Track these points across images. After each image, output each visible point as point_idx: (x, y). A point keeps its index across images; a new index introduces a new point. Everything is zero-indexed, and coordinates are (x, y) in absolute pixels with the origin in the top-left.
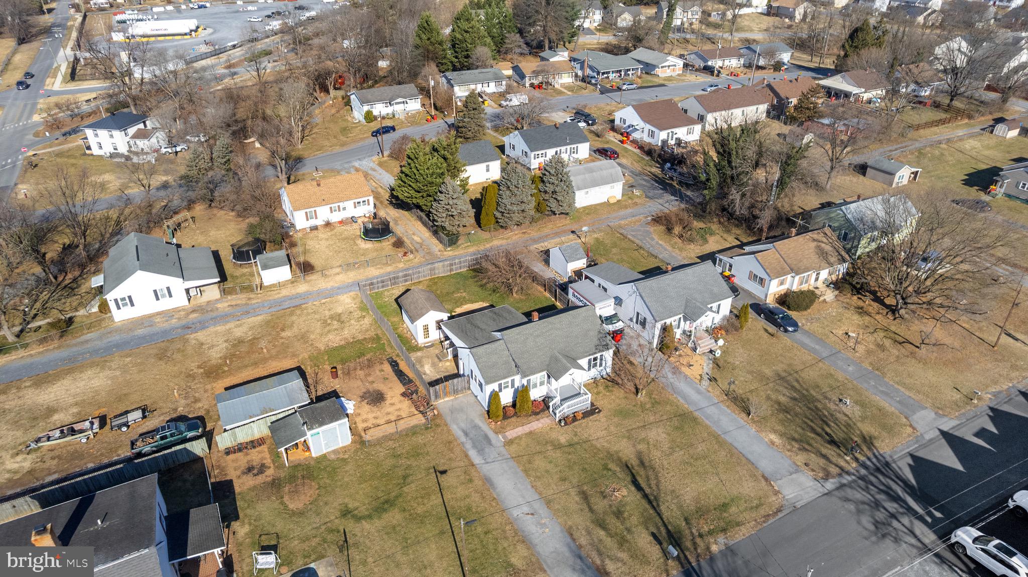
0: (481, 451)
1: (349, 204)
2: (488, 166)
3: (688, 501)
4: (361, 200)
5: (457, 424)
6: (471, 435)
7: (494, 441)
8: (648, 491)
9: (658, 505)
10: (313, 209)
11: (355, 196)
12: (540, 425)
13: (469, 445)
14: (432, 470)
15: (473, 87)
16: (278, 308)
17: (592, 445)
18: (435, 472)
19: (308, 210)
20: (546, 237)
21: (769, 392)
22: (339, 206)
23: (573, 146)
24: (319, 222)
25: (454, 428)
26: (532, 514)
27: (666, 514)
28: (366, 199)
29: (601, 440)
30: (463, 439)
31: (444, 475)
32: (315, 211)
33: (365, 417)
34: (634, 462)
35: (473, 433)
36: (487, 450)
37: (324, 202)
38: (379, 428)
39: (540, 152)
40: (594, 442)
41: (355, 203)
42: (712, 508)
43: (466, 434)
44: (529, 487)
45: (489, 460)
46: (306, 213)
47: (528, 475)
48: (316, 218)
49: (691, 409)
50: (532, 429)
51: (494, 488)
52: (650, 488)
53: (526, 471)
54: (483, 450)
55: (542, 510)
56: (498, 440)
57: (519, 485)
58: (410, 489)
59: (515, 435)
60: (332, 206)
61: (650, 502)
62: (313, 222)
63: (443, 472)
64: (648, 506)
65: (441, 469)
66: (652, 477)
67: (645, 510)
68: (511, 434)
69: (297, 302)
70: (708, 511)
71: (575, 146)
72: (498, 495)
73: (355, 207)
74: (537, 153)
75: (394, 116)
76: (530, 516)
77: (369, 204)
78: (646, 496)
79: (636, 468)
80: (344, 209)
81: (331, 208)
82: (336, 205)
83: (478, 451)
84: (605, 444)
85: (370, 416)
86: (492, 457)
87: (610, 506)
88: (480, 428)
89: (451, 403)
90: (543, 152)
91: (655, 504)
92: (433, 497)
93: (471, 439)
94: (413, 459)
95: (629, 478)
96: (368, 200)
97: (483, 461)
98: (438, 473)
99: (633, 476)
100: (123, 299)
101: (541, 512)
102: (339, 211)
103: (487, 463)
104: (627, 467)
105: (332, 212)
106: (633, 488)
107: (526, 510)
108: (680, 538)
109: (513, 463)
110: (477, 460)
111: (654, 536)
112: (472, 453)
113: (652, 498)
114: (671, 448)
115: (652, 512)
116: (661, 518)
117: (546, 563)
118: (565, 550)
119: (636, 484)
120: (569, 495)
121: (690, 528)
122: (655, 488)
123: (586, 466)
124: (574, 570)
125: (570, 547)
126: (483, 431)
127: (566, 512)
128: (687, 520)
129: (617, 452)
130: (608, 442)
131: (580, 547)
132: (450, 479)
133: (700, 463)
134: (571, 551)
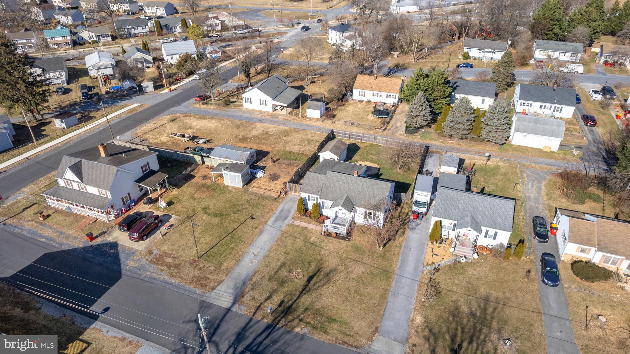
0: (276, 220)
1: (384, 94)
2: (484, 100)
3: (320, 304)
4: (391, 94)
6: (282, 213)
7: (286, 221)
8: (311, 285)
9: (305, 294)
10: (363, 91)
11: (388, 91)
12: (313, 228)
13: (275, 216)
14: (250, 215)
15: (551, 53)
16: (298, 127)
17: (320, 250)
19: (361, 90)
20: (468, 152)
21: (462, 299)
22: (378, 94)
23: (557, 106)
24: (365, 99)
25: (282, 206)
26: (255, 255)
27: (302, 299)
28: (394, 94)
29: (327, 252)
30: (278, 212)
31: (251, 219)
32: (364, 92)
33: (261, 182)
34: (326, 271)
35: (284, 212)
36: (279, 222)
37: (371, 89)
38: (259, 189)
39: (526, 102)
40: (323, 250)
41: (387, 95)
42: (326, 316)
43: (282, 211)
44: (270, 245)
45: (273, 226)
46: (360, 92)
47: (277, 241)
48: (364, 96)
49: (397, 272)
50: (308, 227)
51: (258, 237)
52: (314, 285)
53: (279, 239)
56: (289, 221)
57: (268, 242)
58: (234, 216)
59: (298, 224)
60: (375, 92)
61: (303, 290)
62: (362, 98)
63: (253, 218)
64: (300, 290)
66: (322, 282)
67: (296, 290)
69: (306, 128)
70: (322, 315)
71: (560, 106)
72: (255, 241)
73: (387, 97)
74: (523, 102)
75: (481, 60)
76: (253, 255)
77: (395, 98)
78: (306, 286)
79: (322, 273)
80: (381, 96)
81: (373, 93)
82: (377, 92)
84: (326, 254)
85: (263, 183)
86: (277, 225)
87: (286, 277)
89: (295, 196)
90: (530, 102)
91: (304, 292)
92: (236, 224)
93: (280, 214)
94: (251, 207)
95: (311, 274)
96: (395, 96)
98: (251, 217)
99: (315, 275)
100: (248, 99)
101: (259, 257)
102: (378, 96)
103: (271, 226)
104: (319, 269)
105: (373, 96)
106: (306, 278)
107: (256, 252)
108: (291, 312)
109: (279, 233)
110: (270, 223)
111: (282, 302)
112: (272, 219)
113: (308, 289)
114: (353, 279)
115: (298, 293)
116: (297, 299)
117: (232, 274)
118: (244, 276)
119: (310, 279)
120: (278, 260)
121: (302, 313)
122: (315, 287)
123: (303, 256)
124: (235, 285)
125: (247, 277)
126: (289, 214)
127: (267, 265)
128: (306, 310)
129: (326, 261)
130: (329, 255)
131: (250, 280)
132: (251, 223)
133: (355, 295)
134: (245, 278)
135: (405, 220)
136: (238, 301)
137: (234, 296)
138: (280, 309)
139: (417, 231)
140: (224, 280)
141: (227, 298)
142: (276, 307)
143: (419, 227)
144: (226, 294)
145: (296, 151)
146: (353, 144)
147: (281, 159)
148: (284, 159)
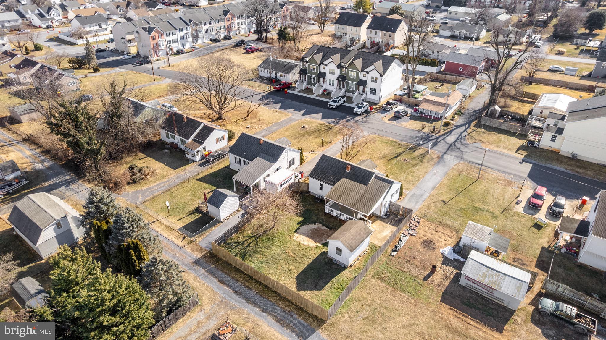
8: (396, 155)
9: (400, 152)
66: (389, 155)
78: (399, 155)
79: (387, 159)
85: (441, 240)
99: (392, 158)
106: (399, 158)
115: (404, 153)
119: (396, 158)
122: (393, 154)
129: (384, 163)
145: (398, 292)
146: (301, 290)
147: (421, 277)
148: (417, 277)
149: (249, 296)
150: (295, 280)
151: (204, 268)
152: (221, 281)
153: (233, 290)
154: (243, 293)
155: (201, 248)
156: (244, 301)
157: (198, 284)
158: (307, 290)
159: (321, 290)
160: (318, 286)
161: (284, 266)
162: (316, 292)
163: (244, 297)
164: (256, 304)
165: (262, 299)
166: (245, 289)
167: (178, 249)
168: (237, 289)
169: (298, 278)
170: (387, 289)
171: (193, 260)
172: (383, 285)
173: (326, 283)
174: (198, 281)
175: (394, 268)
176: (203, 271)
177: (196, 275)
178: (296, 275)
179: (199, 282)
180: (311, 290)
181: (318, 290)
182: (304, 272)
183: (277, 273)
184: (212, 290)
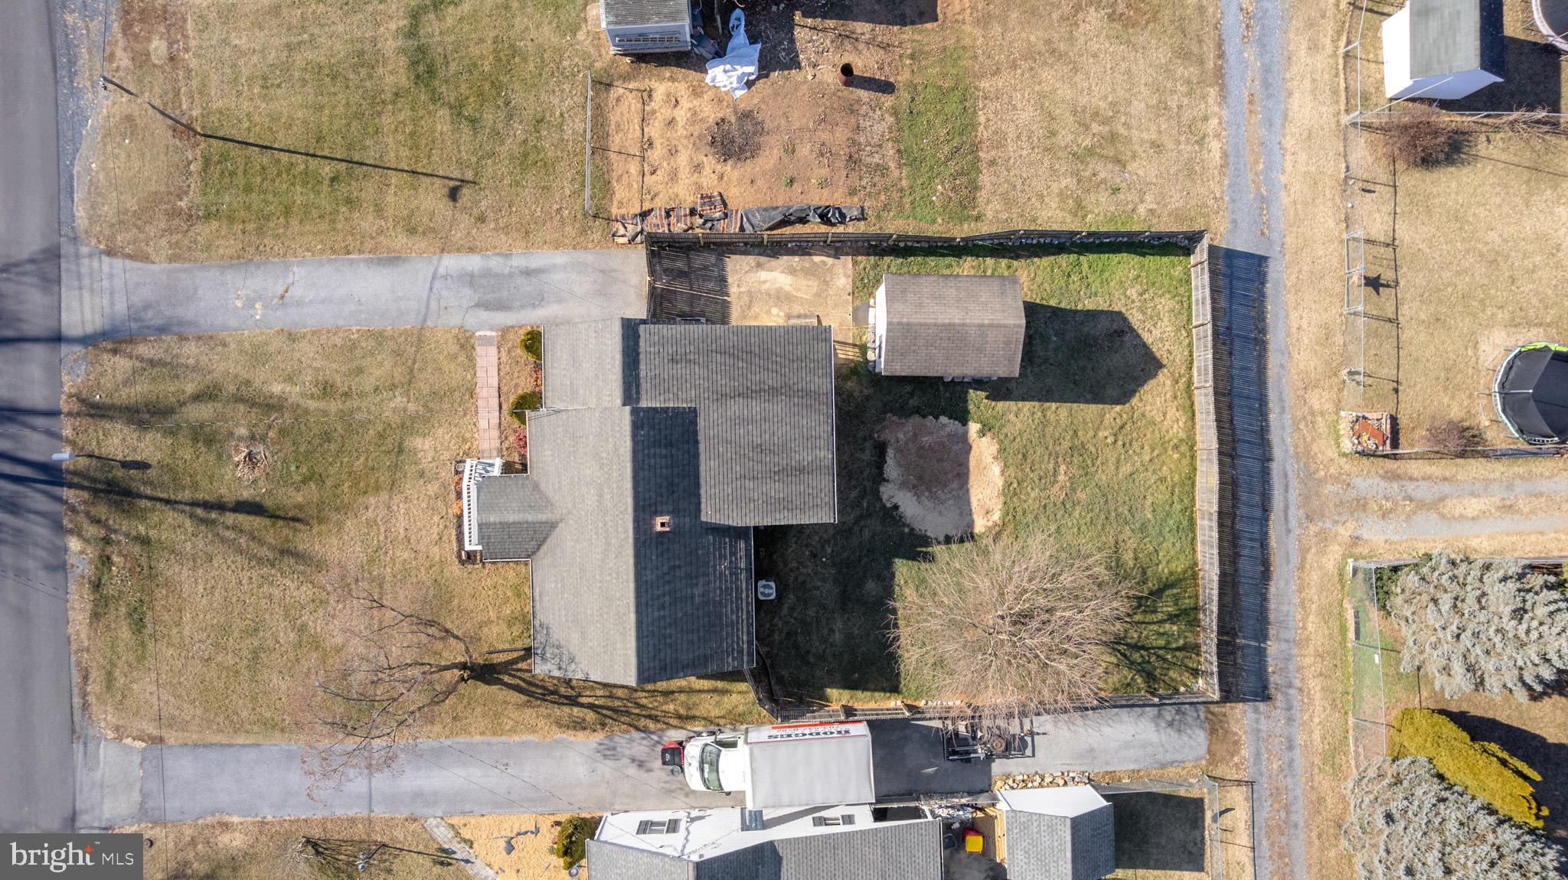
0: (470, 279)
3: (177, 568)
5: (565, 267)
6: (521, 281)
7: (483, 315)
8: (230, 518)
9: (192, 516)
12: (483, 424)
13: (495, 263)
14: (469, 175)
17: (377, 489)
18: (462, 181)
25: (560, 258)
26: (282, 297)
27: (171, 516)
29: (382, 512)
30: (519, 261)
31: (445, 191)
33: (685, 103)
34: (304, 540)
35: (526, 286)
36: (467, 292)
38: (637, 121)
40: (384, 496)
42: (146, 598)
43: (528, 273)
44: (341, 323)
45: (437, 285)
47: (370, 334)
51: (369, 262)
52: (234, 528)
53: (379, 337)
54: (471, 284)
55: (280, 319)
56: (486, 325)
57: (353, 307)
58: (442, 122)
59: (480, 362)
61: (207, 506)
63: (453, 194)
64: (200, 496)
65: (466, 192)
66: (254, 546)
67: (195, 486)
68: (487, 359)
70: (143, 588)
72: (352, 261)
76: (281, 292)
78: (221, 507)
79: (287, 534)
83: (472, 275)
84: (369, 514)
85: (681, 114)
86: (444, 293)
87: (231, 435)
88: (534, 306)
91: (199, 511)
92: (405, 152)
93: (511, 275)
94: (517, 150)
95: (269, 503)
97: (442, 271)
98: (459, 183)
99: (274, 517)
101: (279, 313)
103: (434, 277)
104: (294, 519)
106: (246, 494)
107: (296, 292)
108: (118, 505)
109: (410, 322)
110: (451, 263)
111: (143, 466)
112: (473, 263)
113: (213, 515)
114: (303, 629)
115: (186, 495)
116: (167, 502)
117: (185, 270)
118: (187, 313)
119: (253, 508)
120: (289, 379)
121: (127, 535)
122: (227, 533)
123: (333, 447)
124: (147, 306)
125: (190, 323)
126: (522, 307)
127: (258, 355)
128: (145, 541)
129: (340, 526)
130: (371, 524)
131: (183, 338)
132: (431, 199)
133: (245, 653)
134: (181, 323)
135: (650, 717)
136: (95, 346)
137: (107, 327)
138: (119, 473)
139: (606, 768)
140: (153, 263)
141: (93, 309)
142: (120, 457)
143: (632, 771)
144: (106, 302)
145: (983, 133)
146: (1154, 358)
147: (888, 101)
148: (895, 112)
149: (1255, 466)
150: (1135, 401)
151: (1261, 653)
152: (1266, 575)
153: (1267, 520)
154: (1258, 489)
155: (1213, 731)
156: (1275, 468)
157: (1312, 618)
158: (1144, 345)
159: (1120, 313)
160: (1115, 326)
161: (1112, 460)
162: (1135, 319)
163: (1265, 474)
164: (1263, 431)
165: (1238, 432)
166: (1244, 496)
167: (1264, 786)
168: (1258, 513)
169: (1123, 397)
170: (993, 163)
171: (1262, 706)
172: (985, 179)
173: (1092, 315)
174: (1304, 628)
175: (904, 183)
176: (1273, 648)
177: (1295, 651)
178: (1118, 408)
179: (1304, 620)
180: (1138, 336)
181: (1125, 320)
182: (1097, 395)
183: (1147, 458)
184: (1302, 568)
